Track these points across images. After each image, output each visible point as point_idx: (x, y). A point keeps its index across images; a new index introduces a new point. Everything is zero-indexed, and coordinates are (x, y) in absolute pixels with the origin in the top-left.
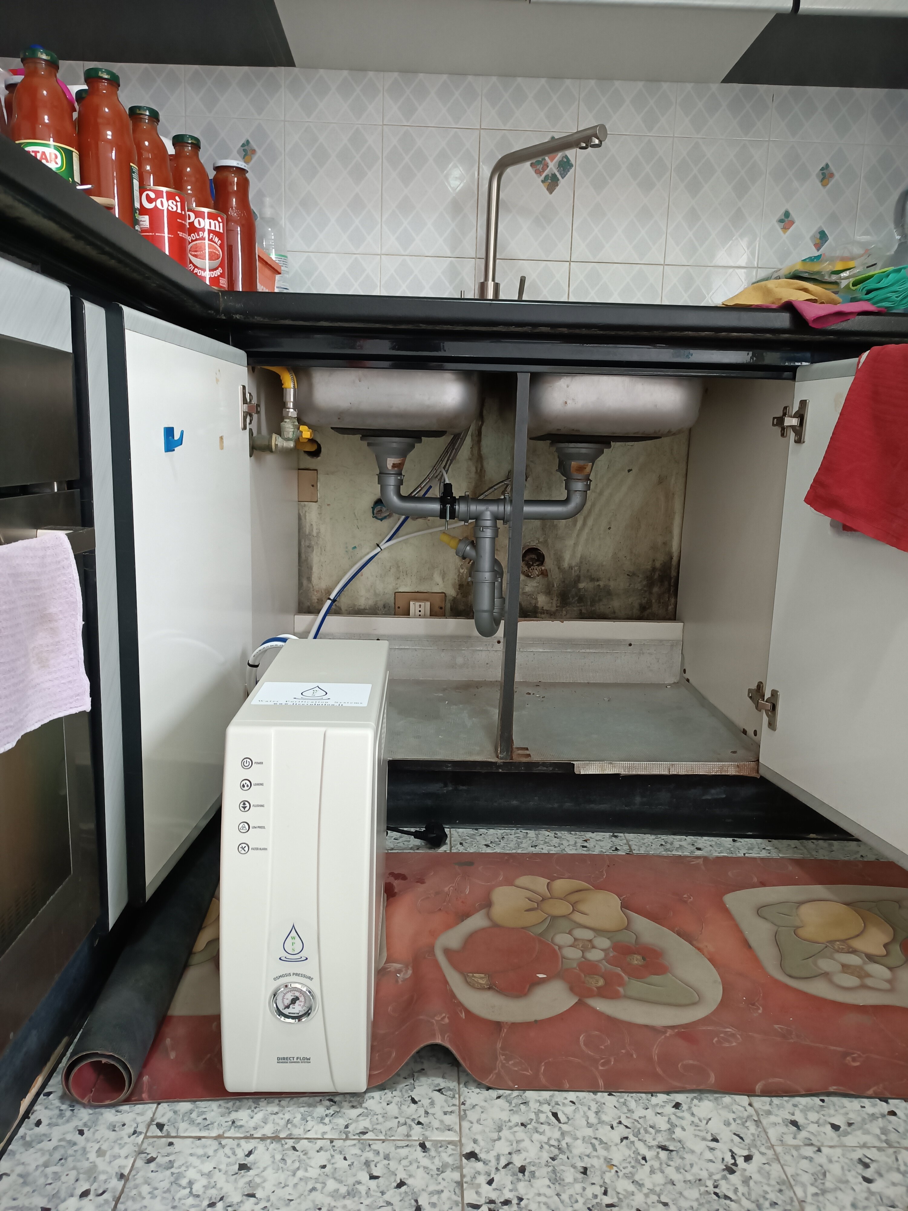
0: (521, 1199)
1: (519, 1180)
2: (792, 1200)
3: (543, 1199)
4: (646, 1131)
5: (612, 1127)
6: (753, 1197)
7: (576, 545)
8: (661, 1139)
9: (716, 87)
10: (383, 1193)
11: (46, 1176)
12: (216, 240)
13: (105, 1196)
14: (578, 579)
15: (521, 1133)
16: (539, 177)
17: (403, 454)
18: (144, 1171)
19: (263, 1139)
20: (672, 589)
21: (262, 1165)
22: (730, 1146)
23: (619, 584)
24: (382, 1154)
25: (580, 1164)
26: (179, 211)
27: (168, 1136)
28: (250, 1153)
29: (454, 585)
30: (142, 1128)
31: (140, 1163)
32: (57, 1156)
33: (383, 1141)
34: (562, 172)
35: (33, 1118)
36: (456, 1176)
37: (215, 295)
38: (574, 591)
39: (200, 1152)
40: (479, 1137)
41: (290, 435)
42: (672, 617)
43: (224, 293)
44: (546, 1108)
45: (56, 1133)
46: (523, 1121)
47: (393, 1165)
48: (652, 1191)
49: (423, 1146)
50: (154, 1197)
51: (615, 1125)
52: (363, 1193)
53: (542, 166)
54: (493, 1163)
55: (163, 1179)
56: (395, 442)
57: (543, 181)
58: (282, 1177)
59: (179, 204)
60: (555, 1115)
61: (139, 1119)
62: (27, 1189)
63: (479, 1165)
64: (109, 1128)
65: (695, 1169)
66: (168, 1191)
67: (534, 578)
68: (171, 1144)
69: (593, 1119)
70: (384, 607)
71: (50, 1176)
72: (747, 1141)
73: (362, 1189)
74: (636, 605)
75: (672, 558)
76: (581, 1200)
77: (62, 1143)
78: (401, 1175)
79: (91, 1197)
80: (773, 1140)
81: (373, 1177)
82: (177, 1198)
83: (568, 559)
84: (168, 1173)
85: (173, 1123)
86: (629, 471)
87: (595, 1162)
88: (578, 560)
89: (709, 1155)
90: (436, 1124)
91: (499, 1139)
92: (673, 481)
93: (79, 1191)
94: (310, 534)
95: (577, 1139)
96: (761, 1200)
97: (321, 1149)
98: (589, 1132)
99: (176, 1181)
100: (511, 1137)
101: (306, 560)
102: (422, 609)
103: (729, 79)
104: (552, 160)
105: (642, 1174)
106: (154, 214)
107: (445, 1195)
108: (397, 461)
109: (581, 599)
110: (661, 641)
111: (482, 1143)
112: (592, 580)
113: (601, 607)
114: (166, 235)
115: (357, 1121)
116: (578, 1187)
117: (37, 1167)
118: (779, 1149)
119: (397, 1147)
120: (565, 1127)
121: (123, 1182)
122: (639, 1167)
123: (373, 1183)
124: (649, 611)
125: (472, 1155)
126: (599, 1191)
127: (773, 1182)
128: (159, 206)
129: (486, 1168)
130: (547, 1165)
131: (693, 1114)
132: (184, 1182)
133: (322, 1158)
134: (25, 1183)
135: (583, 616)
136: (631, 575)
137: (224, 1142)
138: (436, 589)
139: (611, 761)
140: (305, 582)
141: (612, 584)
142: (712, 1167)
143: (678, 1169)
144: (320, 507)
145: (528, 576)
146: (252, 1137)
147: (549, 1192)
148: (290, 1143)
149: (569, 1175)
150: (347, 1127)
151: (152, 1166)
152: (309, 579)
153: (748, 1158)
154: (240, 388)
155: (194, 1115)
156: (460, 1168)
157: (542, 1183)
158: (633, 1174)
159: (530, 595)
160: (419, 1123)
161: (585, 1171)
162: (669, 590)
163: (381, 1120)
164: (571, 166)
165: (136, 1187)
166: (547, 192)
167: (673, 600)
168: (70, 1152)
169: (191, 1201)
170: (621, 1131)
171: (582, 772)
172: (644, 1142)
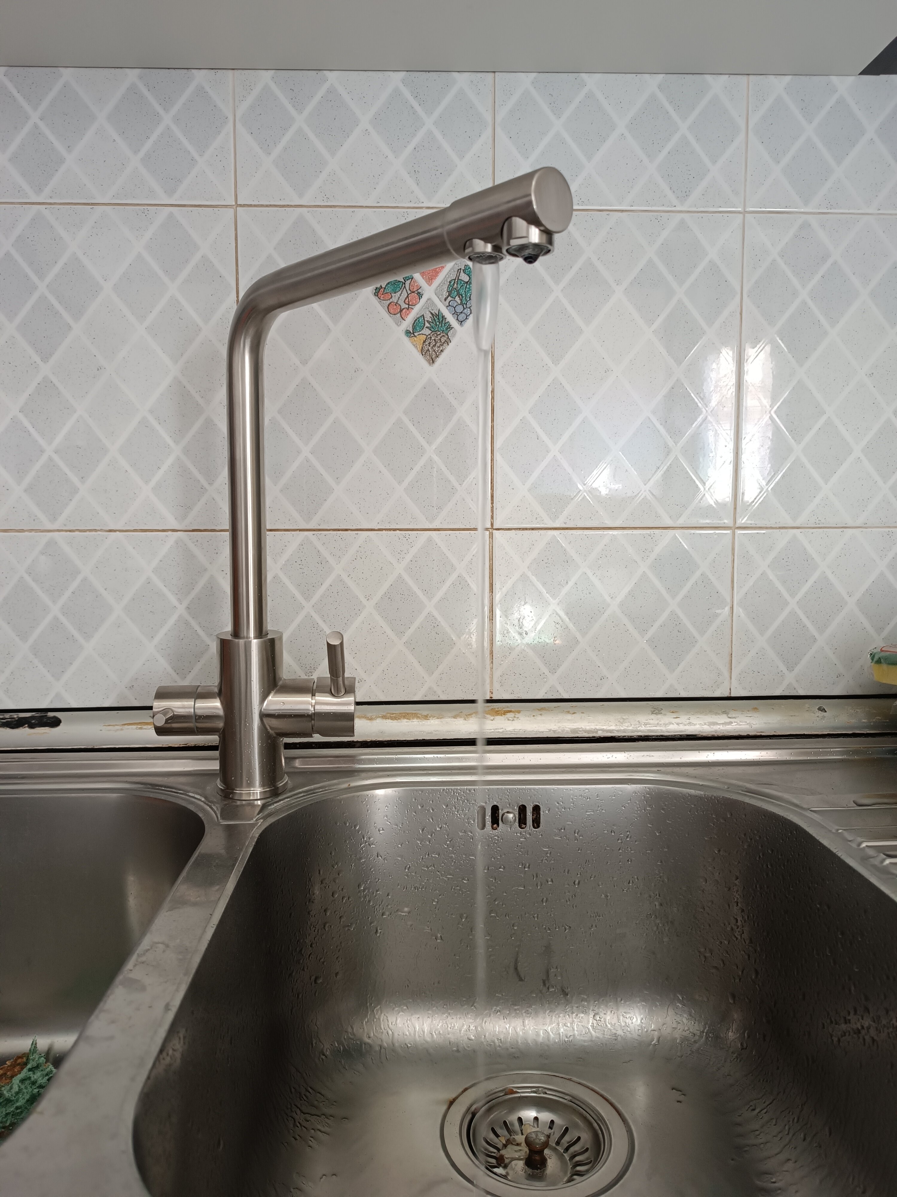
16: (398, 324)
34: (459, 309)
53: (405, 295)
57: (408, 333)
104: (430, 280)
166: (422, 361)
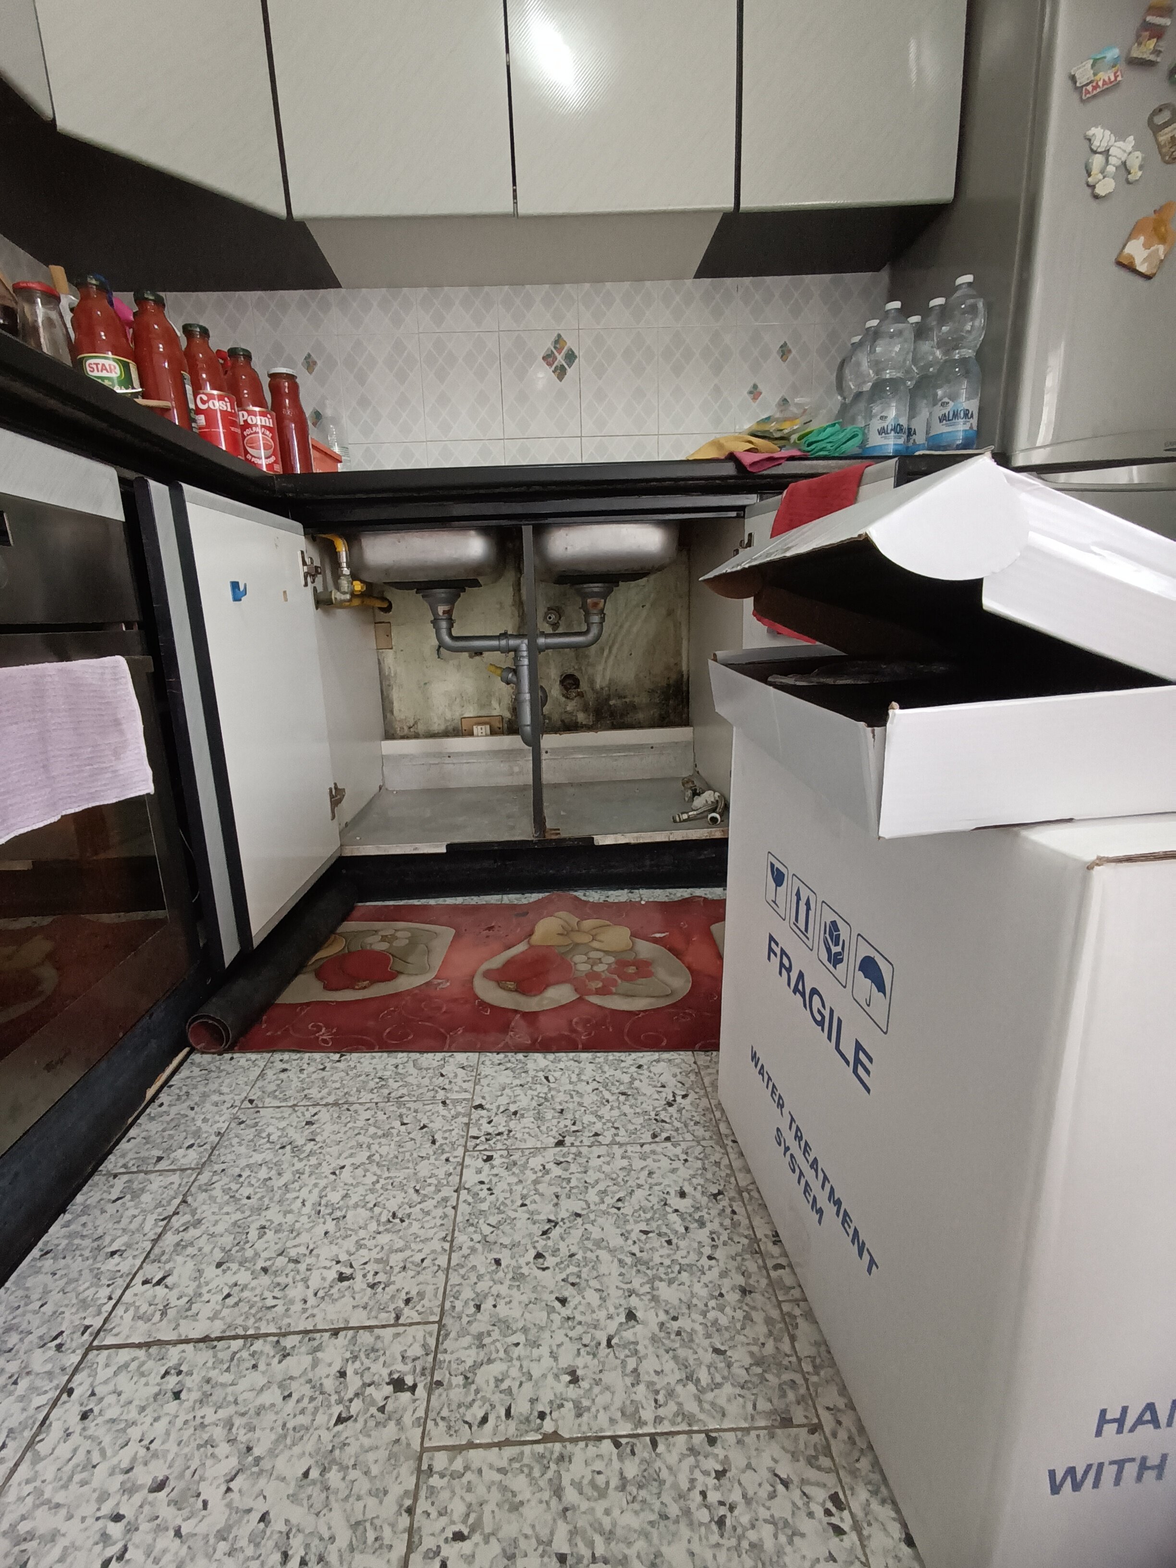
0: (510, 1131)
1: (511, 1120)
2: (711, 1120)
3: (527, 1130)
4: (613, 1084)
5: (588, 1083)
6: (683, 1120)
7: (605, 669)
8: (622, 1088)
9: (689, 282)
10: (409, 1133)
11: (163, 1137)
12: (268, 433)
13: (205, 1147)
14: (608, 698)
15: (518, 1091)
16: (550, 369)
17: (451, 601)
18: (236, 1129)
19: (326, 1105)
20: (685, 700)
21: (323, 1121)
22: (673, 1089)
23: (642, 699)
24: (412, 1110)
25: (559, 1107)
26: (229, 410)
27: (257, 1107)
28: (315, 1114)
29: (509, 709)
30: (238, 1103)
31: (233, 1125)
32: (173, 1124)
33: (415, 1101)
34: (569, 363)
35: (158, 1102)
36: (466, 1120)
37: (271, 478)
38: (605, 708)
39: (279, 1115)
40: (486, 1095)
41: (346, 590)
42: (686, 723)
43: (278, 476)
44: (541, 1074)
45: (174, 1111)
46: (522, 1083)
47: (419, 1116)
48: (608, 1121)
49: (444, 1103)
50: (240, 1144)
51: (590, 1081)
52: (395, 1134)
53: (552, 359)
54: (495, 1110)
55: (249, 1134)
56: (441, 593)
57: (554, 372)
58: (336, 1127)
59: (228, 404)
60: (547, 1078)
61: (236, 1098)
62: (148, 1146)
63: (484, 1113)
64: (213, 1105)
65: (644, 1105)
66: (252, 1141)
67: (572, 699)
68: (258, 1112)
69: (574, 1078)
70: (454, 730)
71: (166, 1137)
72: (687, 1086)
73: (394, 1132)
74: (656, 715)
75: (682, 676)
76: (555, 1129)
77: (178, 1116)
78: (425, 1121)
79: (194, 1147)
80: (706, 1084)
81: (403, 1124)
82: (257, 1145)
83: (599, 683)
84: (254, 1129)
85: (261, 1099)
86: (643, 606)
87: (571, 1106)
88: (607, 682)
89: (656, 1096)
90: (456, 1088)
91: (501, 1095)
92: (679, 612)
93: (187, 1145)
94: (389, 675)
95: (560, 1092)
96: (688, 1121)
97: (368, 1109)
98: (571, 1087)
99: (258, 1135)
100: (511, 1094)
101: (388, 696)
102: (483, 731)
103: (700, 274)
104: (559, 353)
105: (605, 1111)
106: (209, 414)
107: (456, 1131)
108: (446, 608)
109: (612, 714)
110: (676, 743)
111: (488, 1098)
112: (620, 697)
113: (628, 720)
114: (221, 430)
115: (397, 1090)
116: (555, 1122)
117: (157, 1132)
118: (709, 1089)
119: (424, 1105)
120: (552, 1085)
121: (218, 1138)
122: (602, 1106)
123: (404, 1127)
124: (667, 720)
125: (480, 1106)
126: (569, 1123)
127: (700, 1110)
128: (212, 406)
129: (489, 1114)
130: (534, 1110)
131: (650, 1072)
132: (264, 1135)
133: (368, 1114)
134: (147, 1143)
135: (614, 727)
136: (651, 692)
137: (297, 1108)
138: (495, 713)
139: (623, 833)
140: (388, 715)
141: (636, 700)
142: (656, 1103)
143: (631, 1106)
144: (395, 652)
145: (567, 698)
146: (318, 1104)
147: (531, 1125)
148: (346, 1106)
149: (549, 1115)
150: (389, 1094)
151: (243, 1126)
152: (392, 712)
153: (684, 1097)
154: (299, 553)
155: (277, 1093)
156: (470, 1115)
157: (528, 1121)
158: (597, 1111)
159: (571, 713)
160: (444, 1089)
161: (562, 1111)
162: (682, 702)
163: (415, 1088)
164: (576, 357)
165: (229, 1139)
166: (558, 381)
167: (686, 710)
168: (183, 1121)
169: (268, 1145)
170: (595, 1085)
171: (601, 844)
172: (610, 1091)
